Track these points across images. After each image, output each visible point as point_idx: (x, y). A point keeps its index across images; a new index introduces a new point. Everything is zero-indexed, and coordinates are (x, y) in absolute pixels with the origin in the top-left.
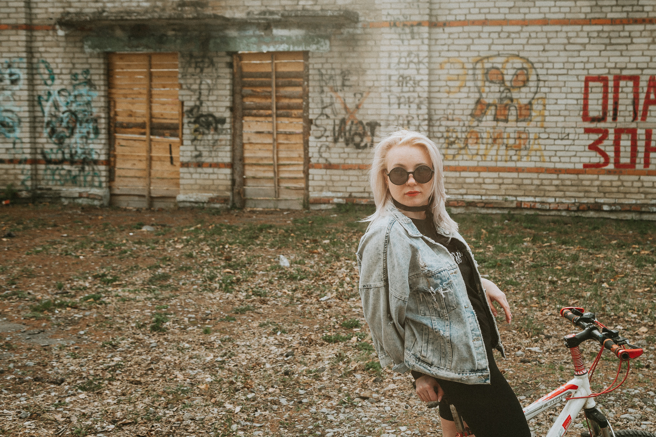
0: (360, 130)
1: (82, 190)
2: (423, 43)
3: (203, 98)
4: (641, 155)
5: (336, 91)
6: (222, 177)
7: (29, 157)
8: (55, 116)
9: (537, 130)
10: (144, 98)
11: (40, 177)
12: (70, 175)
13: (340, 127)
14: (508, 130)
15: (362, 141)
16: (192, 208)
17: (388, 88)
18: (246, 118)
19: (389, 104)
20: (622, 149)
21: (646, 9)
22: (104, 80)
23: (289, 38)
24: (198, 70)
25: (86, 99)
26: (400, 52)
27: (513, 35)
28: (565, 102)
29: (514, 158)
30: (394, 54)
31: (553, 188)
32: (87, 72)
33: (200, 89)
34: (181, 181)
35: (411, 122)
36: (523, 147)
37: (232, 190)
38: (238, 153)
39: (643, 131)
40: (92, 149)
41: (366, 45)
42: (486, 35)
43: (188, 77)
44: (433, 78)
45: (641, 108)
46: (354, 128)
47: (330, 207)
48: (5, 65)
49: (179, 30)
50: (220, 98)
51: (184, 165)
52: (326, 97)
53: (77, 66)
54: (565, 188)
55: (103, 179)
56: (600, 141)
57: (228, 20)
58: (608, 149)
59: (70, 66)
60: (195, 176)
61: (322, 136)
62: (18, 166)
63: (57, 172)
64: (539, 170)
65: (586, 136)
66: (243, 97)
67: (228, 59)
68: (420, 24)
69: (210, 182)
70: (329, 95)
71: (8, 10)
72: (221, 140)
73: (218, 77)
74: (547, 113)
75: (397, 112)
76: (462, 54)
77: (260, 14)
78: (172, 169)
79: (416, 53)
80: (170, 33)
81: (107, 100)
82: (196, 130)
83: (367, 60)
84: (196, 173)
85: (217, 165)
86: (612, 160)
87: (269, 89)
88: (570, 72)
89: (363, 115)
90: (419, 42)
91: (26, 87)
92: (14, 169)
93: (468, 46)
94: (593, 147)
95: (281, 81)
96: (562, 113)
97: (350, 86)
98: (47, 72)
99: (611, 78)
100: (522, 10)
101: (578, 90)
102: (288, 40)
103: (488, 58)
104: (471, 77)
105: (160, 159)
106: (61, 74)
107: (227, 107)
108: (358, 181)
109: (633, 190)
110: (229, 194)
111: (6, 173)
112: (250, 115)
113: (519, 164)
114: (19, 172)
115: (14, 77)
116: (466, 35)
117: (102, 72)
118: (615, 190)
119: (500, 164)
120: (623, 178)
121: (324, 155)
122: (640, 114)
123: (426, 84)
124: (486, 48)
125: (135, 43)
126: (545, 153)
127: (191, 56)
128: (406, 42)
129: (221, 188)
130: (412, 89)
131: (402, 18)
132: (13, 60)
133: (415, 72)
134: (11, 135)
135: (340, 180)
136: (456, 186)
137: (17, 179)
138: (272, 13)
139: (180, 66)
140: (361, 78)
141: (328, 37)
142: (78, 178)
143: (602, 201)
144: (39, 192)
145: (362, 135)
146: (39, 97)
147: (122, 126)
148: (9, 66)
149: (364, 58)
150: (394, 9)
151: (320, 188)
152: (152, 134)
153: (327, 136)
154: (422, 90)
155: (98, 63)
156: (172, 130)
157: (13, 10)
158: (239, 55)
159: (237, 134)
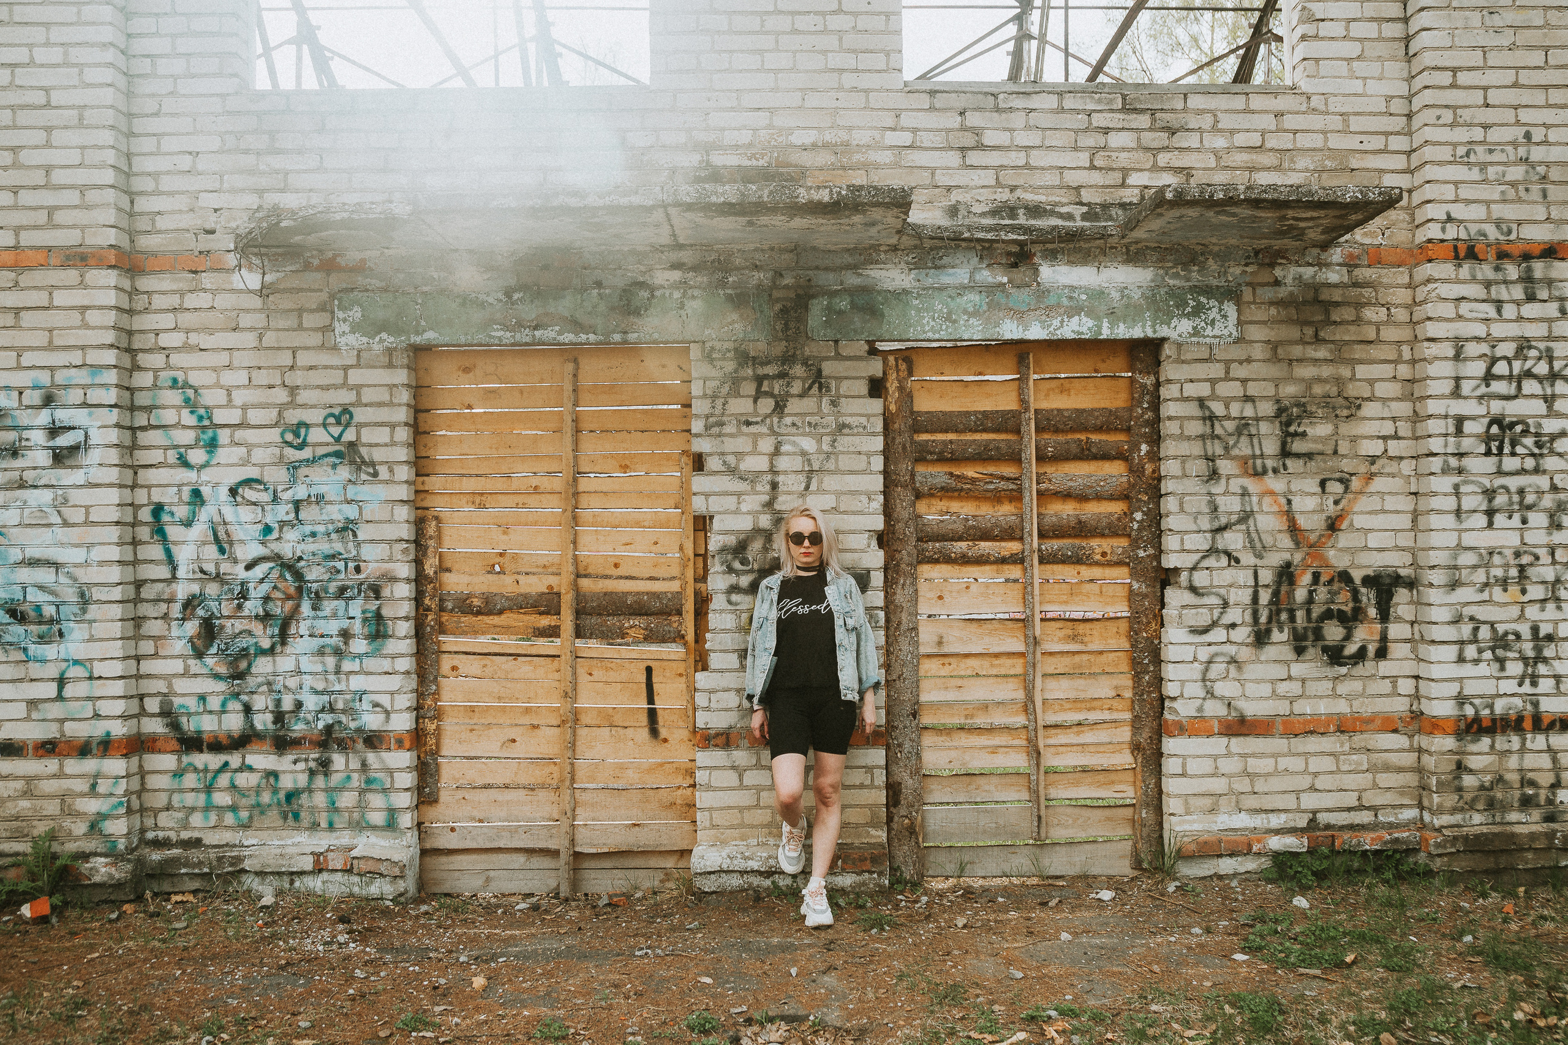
0: (1343, 601)
1: (321, 842)
2: (1563, 312)
3: (784, 503)
5: (1259, 474)
7: (114, 728)
8: (218, 577)
10: (553, 508)
11: (159, 800)
12: (275, 791)
13: (1276, 594)
15: (1348, 637)
17: (1453, 462)
18: (932, 574)
19: (1458, 512)
22: (406, 445)
23: (1099, 294)
24: (767, 405)
25: (337, 513)
26: (1494, 342)
30: (1472, 349)
32: (343, 416)
33: (773, 471)
34: (703, 799)
35: (1531, 572)
37: (890, 820)
38: (907, 697)
40: (361, 695)
41: (1358, 321)
43: (728, 429)
46: (1322, 594)
47: (1250, 865)
48: (34, 397)
49: (697, 268)
50: (848, 503)
51: (714, 739)
52: (1226, 493)
53: (303, 397)
55: (401, 800)
59: (281, 396)
61: (1214, 624)
62: (72, 765)
63: (224, 780)
66: (920, 498)
67: (875, 367)
68: (1551, 252)
70: (1235, 485)
71: (49, 198)
73: (841, 427)
75: (1486, 540)
77: (994, 213)
78: (657, 753)
79: (1542, 345)
81: (414, 514)
83: (1362, 371)
84: (758, 767)
87: (1015, 471)
89: (1352, 551)
90: (1552, 309)
92: (60, 775)
95: (1055, 442)
97: (1309, 456)
98: (189, 419)
102: (1094, 302)
105: (609, 721)
106: (243, 425)
107: (871, 534)
108: (1339, 771)
110: (878, 835)
112: (942, 559)
114: (82, 786)
115: (65, 440)
121: (1223, 688)
127: (741, 356)
128: (1509, 311)
130: (1530, 463)
131: (1493, 233)
132: (60, 377)
133: (1540, 407)
134: (50, 651)
135: (1276, 773)
137: (71, 812)
138: (1035, 211)
140: (1345, 429)
141: (1232, 294)
142: (304, 799)
144: (156, 856)
145: (1350, 619)
146: (158, 510)
147: (464, 606)
148: (48, 401)
149: (1353, 362)
150: (1468, 202)
151: (1207, 802)
152: (579, 633)
153: (1233, 626)
154: (1566, 469)
155: (385, 387)
156: (654, 617)
157: (70, 196)
158: (907, 353)
159: (900, 623)
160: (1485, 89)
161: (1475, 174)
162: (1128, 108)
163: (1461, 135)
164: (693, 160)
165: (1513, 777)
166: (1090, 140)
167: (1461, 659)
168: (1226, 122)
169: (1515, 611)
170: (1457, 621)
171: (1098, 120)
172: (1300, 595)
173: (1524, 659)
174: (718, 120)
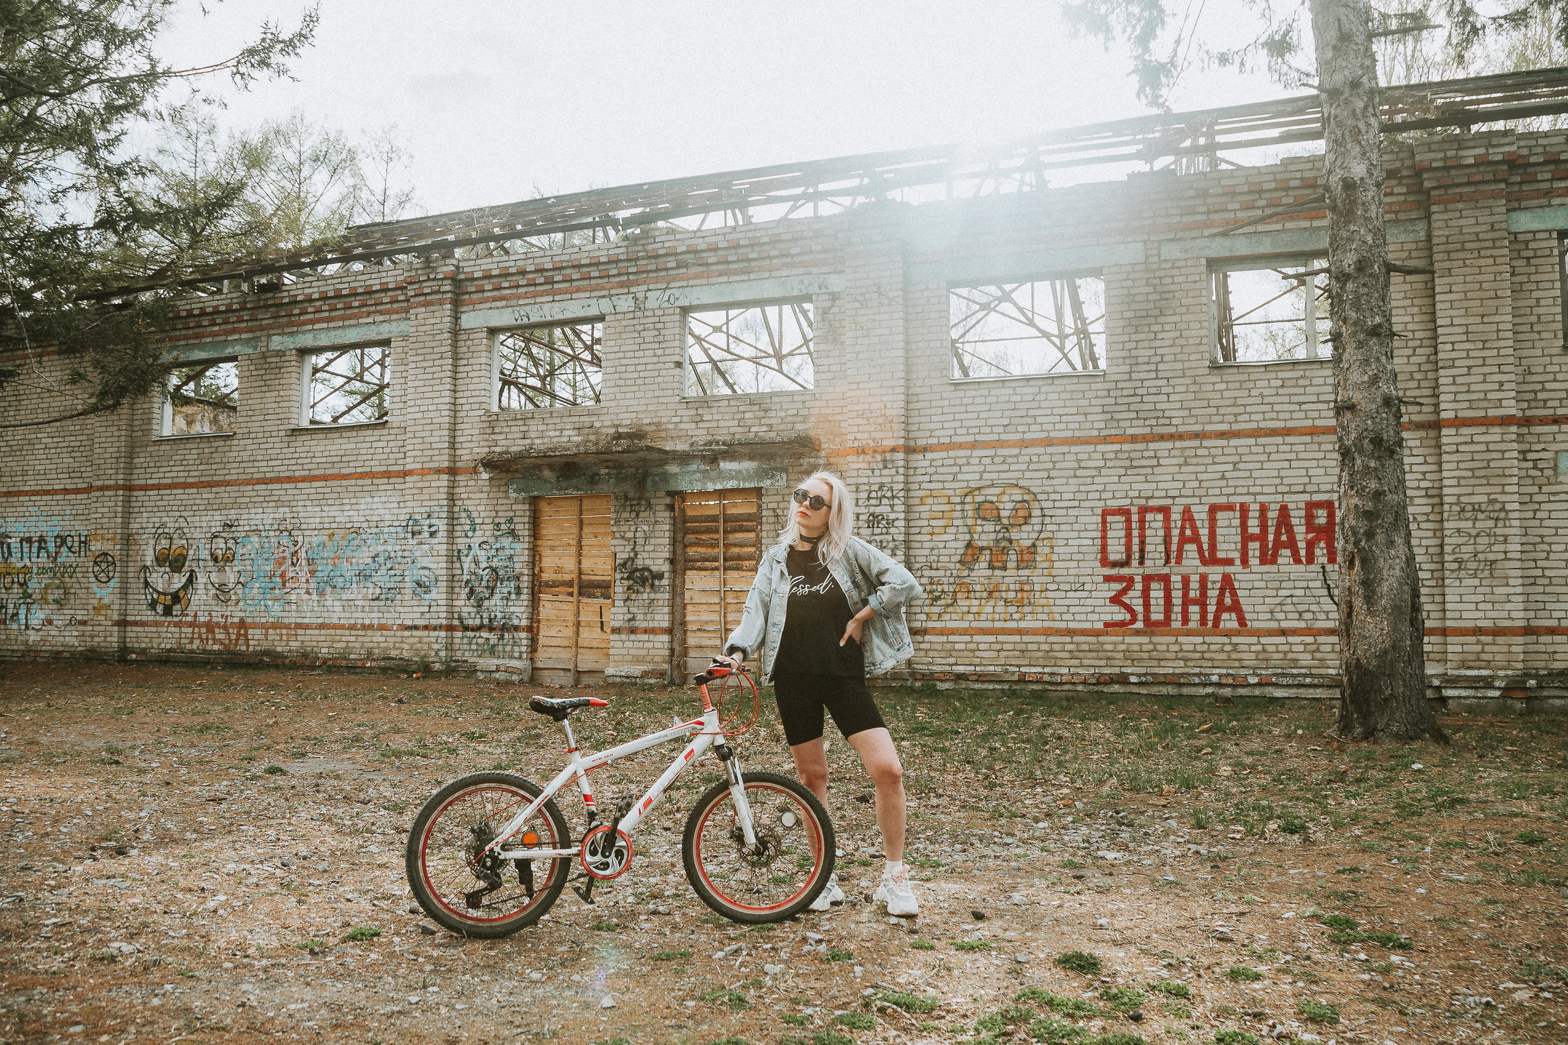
1: (500, 662)
2: (897, 472)
3: (638, 548)
4: (1178, 609)
6: (658, 645)
7: (444, 622)
8: (475, 574)
9: (1044, 579)
10: (574, 550)
11: (456, 647)
12: (488, 645)
14: (1006, 580)
16: (622, 684)
18: (690, 574)
20: (1153, 601)
21: (1174, 421)
22: (529, 529)
23: (739, 472)
24: (633, 515)
25: (508, 552)
26: (869, 484)
27: (1010, 460)
28: (1077, 542)
29: (1015, 616)
30: (862, 488)
31: (1066, 655)
32: (510, 521)
33: (635, 537)
34: (612, 651)
36: (1026, 601)
37: (671, 662)
38: (678, 617)
39: (1179, 578)
40: (513, 613)
42: (977, 461)
43: (622, 523)
44: (912, 516)
45: (1174, 547)
48: (425, 516)
49: (614, 468)
50: (658, 548)
51: (616, 631)
53: (500, 514)
54: (1081, 655)
55: (524, 649)
56: (1124, 591)
57: (666, 452)
58: (1135, 602)
59: (494, 514)
60: (628, 644)
62: (432, 633)
63: (474, 641)
64: (1047, 632)
65: (1106, 586)
66: (685, 546)
67: (668, 500)
68: (893, 450)
69: (644, 652)
71: (430, 453)
72: (658, 600)
73: (656, 522)
74: (1055, 557)
76: (947, 485)
77: (705, 444)
78: (602, 635)
79: (889, 485)
80: (603, 471)
81: (532, 553)
82: (629, 588)
84: (629, 640)
85: (653, 631)
86: (1140, 617)
87: (716, 536)
88: (1083, 504)
90: (893, 471)
91: (445, 540)
92: (428, 636)
93: (955, 474)
94: (1116, 600)
95: (730, 525)
96: (1075, 557)
98: (468, 522)
99: (1134, 510)
100: (1020, 429)
101: (1094, 527)
102: (738, 473)
103: (979, 489)
104: (958, 514)
105: (589, 624)
106: (483, 523)
107: (666, 559)
109: (1168, 655)
110: (666, 666)
111: (419, 642)
112: (693, 568)
113: (1023, 625)
114: (434, 640)
115: (433, 529)
116: (952, 462)
117: (527, 520)
118: (1145, 656)
119: (998, 625)
120: (1156, 639)
122: (1173, 555)
123: (901, 523)
124: (978, 476)
125: (564, 484)
126: (1055, 609)
127: (626, 498)
128: (877, 473)
129: (657, 659)
130: (885, 530)
131: (872, 444)
132: (433, 509)
133: (889, 509)
134: (427, 596)
136: (943, 654)
137: (431, 649)
138: (717, 443)
139: (613, 510)
141: (785, 470)
142: (496, 648)
143: (1129, 670)
144: (453, 664)
146: (459, 551)
147: (548, 585)
148: (429, 517)
150: (863, 432)
152: (580, 594)
154: (898, 532)
155: (522, 510)
156: (603, 589)
157: (436, 452)
158: (682, 495)
159: (677, 591)
160: (870, 389)
161: (865, 421)
162: (752, 403)
163: (860, 407)
164: (613, 431)
166: (738, 416)
168: (785, 406)
174: (621, 416)
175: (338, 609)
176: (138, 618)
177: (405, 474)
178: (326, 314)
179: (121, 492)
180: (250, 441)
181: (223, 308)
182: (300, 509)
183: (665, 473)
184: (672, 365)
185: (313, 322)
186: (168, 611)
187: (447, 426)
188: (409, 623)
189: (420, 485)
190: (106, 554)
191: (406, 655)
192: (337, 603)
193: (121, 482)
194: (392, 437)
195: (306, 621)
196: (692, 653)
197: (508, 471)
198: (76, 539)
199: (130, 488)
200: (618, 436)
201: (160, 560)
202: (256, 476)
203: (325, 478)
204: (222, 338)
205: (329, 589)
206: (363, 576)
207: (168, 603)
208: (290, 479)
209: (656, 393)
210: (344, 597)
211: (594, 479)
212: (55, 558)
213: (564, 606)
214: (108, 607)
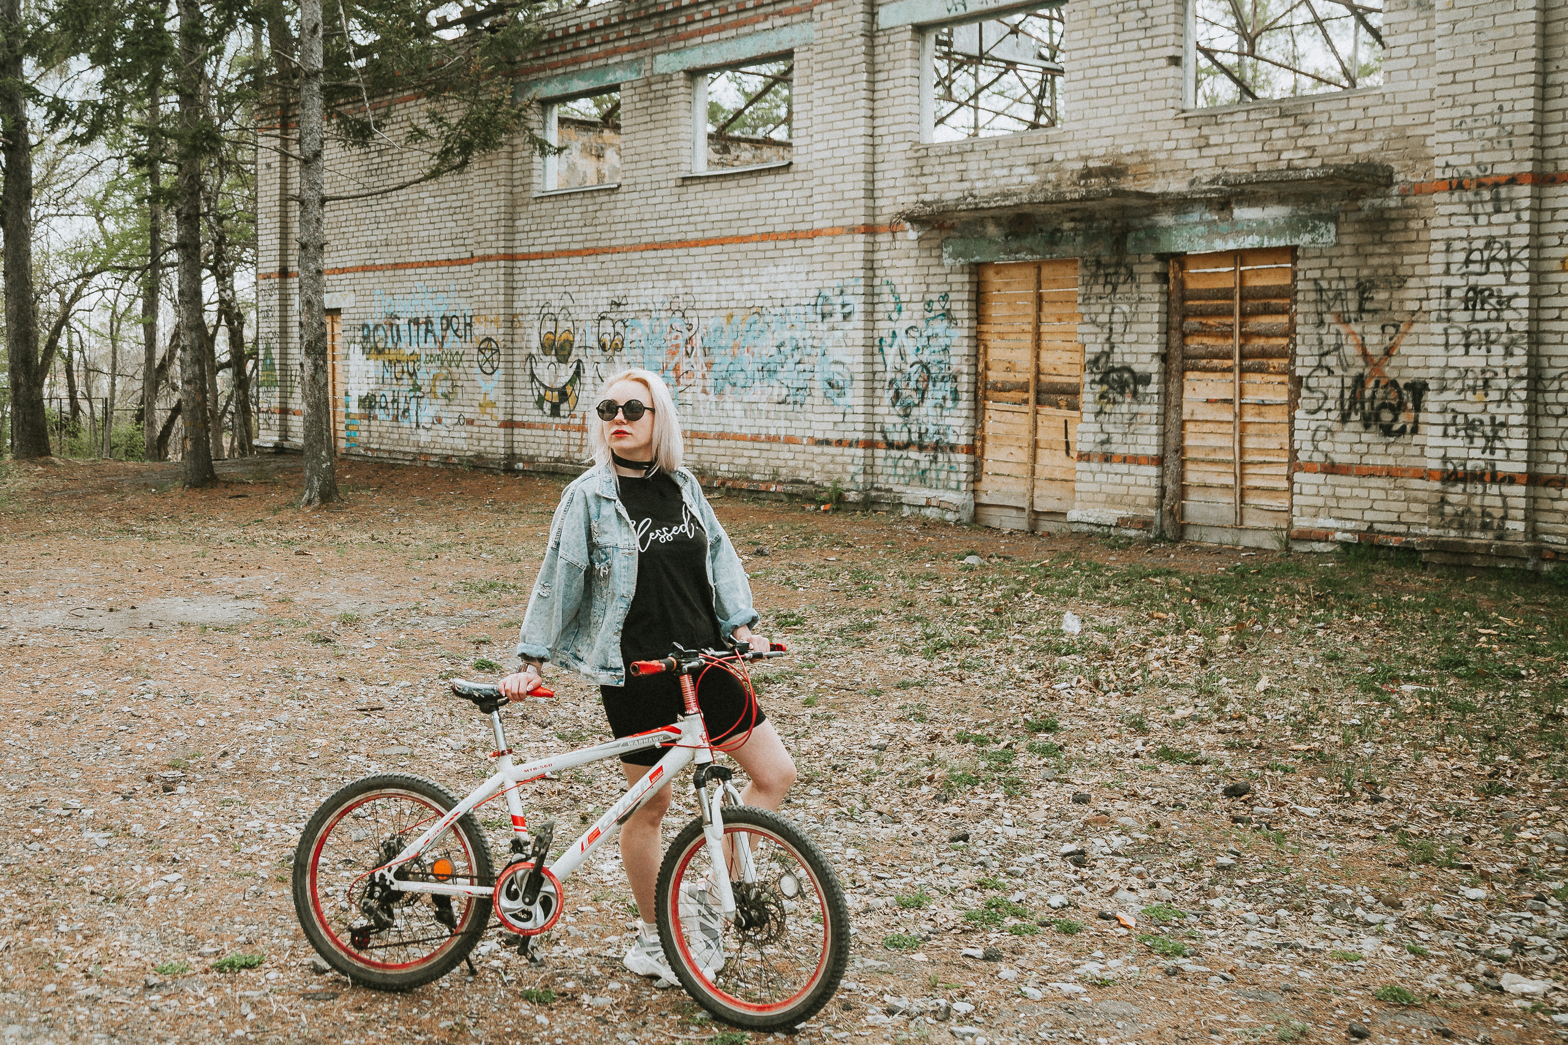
0: (1393, 398)
1: (932, 493)
2: (1519, 218)
3: (1115, 338)
5: (1347, 322)
6: (1142, 481)
7: (862, 436)
8: (901, 371)
10: (1028, 339)
11: (878, 470)
12: (918, 468)
13: (1354, 392)
15: (1395, 420)
16: (1091, 535)
17: (1444, 314)
18: (1190, 375)
19: (1446, 345)
22: (969, 310)
23: (1263, 222)
24: (1109, 288)
25: (943, 342)
26: (1469, 239)
30: (1457, 245)
32: (945, 297)
33: (1111, 322)
34: (1078, 486)
35: (1491, 383)
37: (1160, 506)
38: (1172, 442)
40: (949, 427)
41: (1406, 229)
43: (1093, 301)
44: (1542, 290)
46: (1380, 393)
47: (1330, 548)
48: (837, 291)
49: (1080, 220)
50: (1142, 339)
51: (1084, 457)
52: (1328, 333)
53: (932, 288)
55: (963, 477)
57: (1155, 197)
59: (924, 288)
60: (1099, 477)
61: (1320, 409)
62: (847, 451)
63: (900, 463)
66: (1184, 336)
67: (1157, 267)
68: (1513, 181)
69: (1123, 490)
70: (1333, 329)
71: (843, 205)
72: (1142, 414)
73: (1141, 299)
75: (1462, 362)
77: (1212, 182)
78: (1068, 463)
79: (1503, 240)
80: (1067, 225)
81: (973, 343)
82: (1102, 396)
83: (1407, 259)
84: (1101, 472)
85: (1135, 460)
87: (1229, 321)
89: (1400, 368)
90: (1511, 217)
91: (861, 325)
92: (842, 455)
95: (1250, 305)
97: (1375, 311)
98: (892, 299)
102: (1261, 227)
105: (1050, 445)
106: (910, 301)
107: (1154, 355)
108: (1387, 500)
110: (1152, 512)
111: (832, 462)
112: (1195, 369)
114: (849, 460)
115: (847, 310)
117: (965, 296)
121: (1323, 446)
123: (1524, 303)
125: (1014, 245)
127: (1098, 264)
128: (1483, 220)
129: (1140, 501)
130: (1494, 314)
131: (1475, 172)
132: (846, 282)
133: (1502, 279)
134: (841, 401)
135: (1351, 497)
137: (845, 471)
138: (1230, 179)
139: (1080, 282)
140: (1397, 295)
141: (1334, 218)
142: (928, 473)
144: (874, 494)
145: (1397, 409)
146: (881, 340)
147: (995, 388)
148: (842, 292)
149: (1402, 255)
150: (1460, 154)
151: (1313, 510)
152: (1038, 402)
153: (1329, 410)
154: (1518, 318)
155: (960, 285)
156: (1068, 395)
157: (849, 204)
158: (1181, 259)
159: (1170, 402)
160: (1474, 82)
161: (1465, 136)
162: (1283, 115)
163: (1457, 112)
164: (1079, 166)
165: (1477, 510)
166: (1262, 136)
167: (1445, 435)
168: (1335, 117)
169: (1480, 407)
170: (1444, 411)
171: (1267, 124)
172: (1368, 393)
173: (1487, 438)
174: (1091, 144)
175: (739, 413)
176: (525, 418)
177: (813, 234)
178: (716, 21)
179: (502, 263)
180: (636, 195)
181: (600, 23)
182: (694, 282)
183: (1153, 227)
184: (1164, 62)
185: (702, 33)
186: (555, 411)
187: (862, 167)
188: (819, 436)
189: (831, 249)
190: (489, 340)
191: (817, 478)
192: (738, 406)
193: (502, 251)
194: (798, 184)
195: (703, 428)
196: (1193, 495)
197: (941, 227)
198: (462, 320)
199: (512, 258)
200: (1087, 174)
201: (547, 347)
202: (644, 240)
203: (721, 241)
204: (602, 62)
205: (728, 388)
206: (767, 371)
207: (556, 400)
208: (682, 244)
209: (1142, 107)
210: (746, 399)
211: (1054, 238)
212: (442, 344)
213: (1017, 419)
214: (493, 404)
